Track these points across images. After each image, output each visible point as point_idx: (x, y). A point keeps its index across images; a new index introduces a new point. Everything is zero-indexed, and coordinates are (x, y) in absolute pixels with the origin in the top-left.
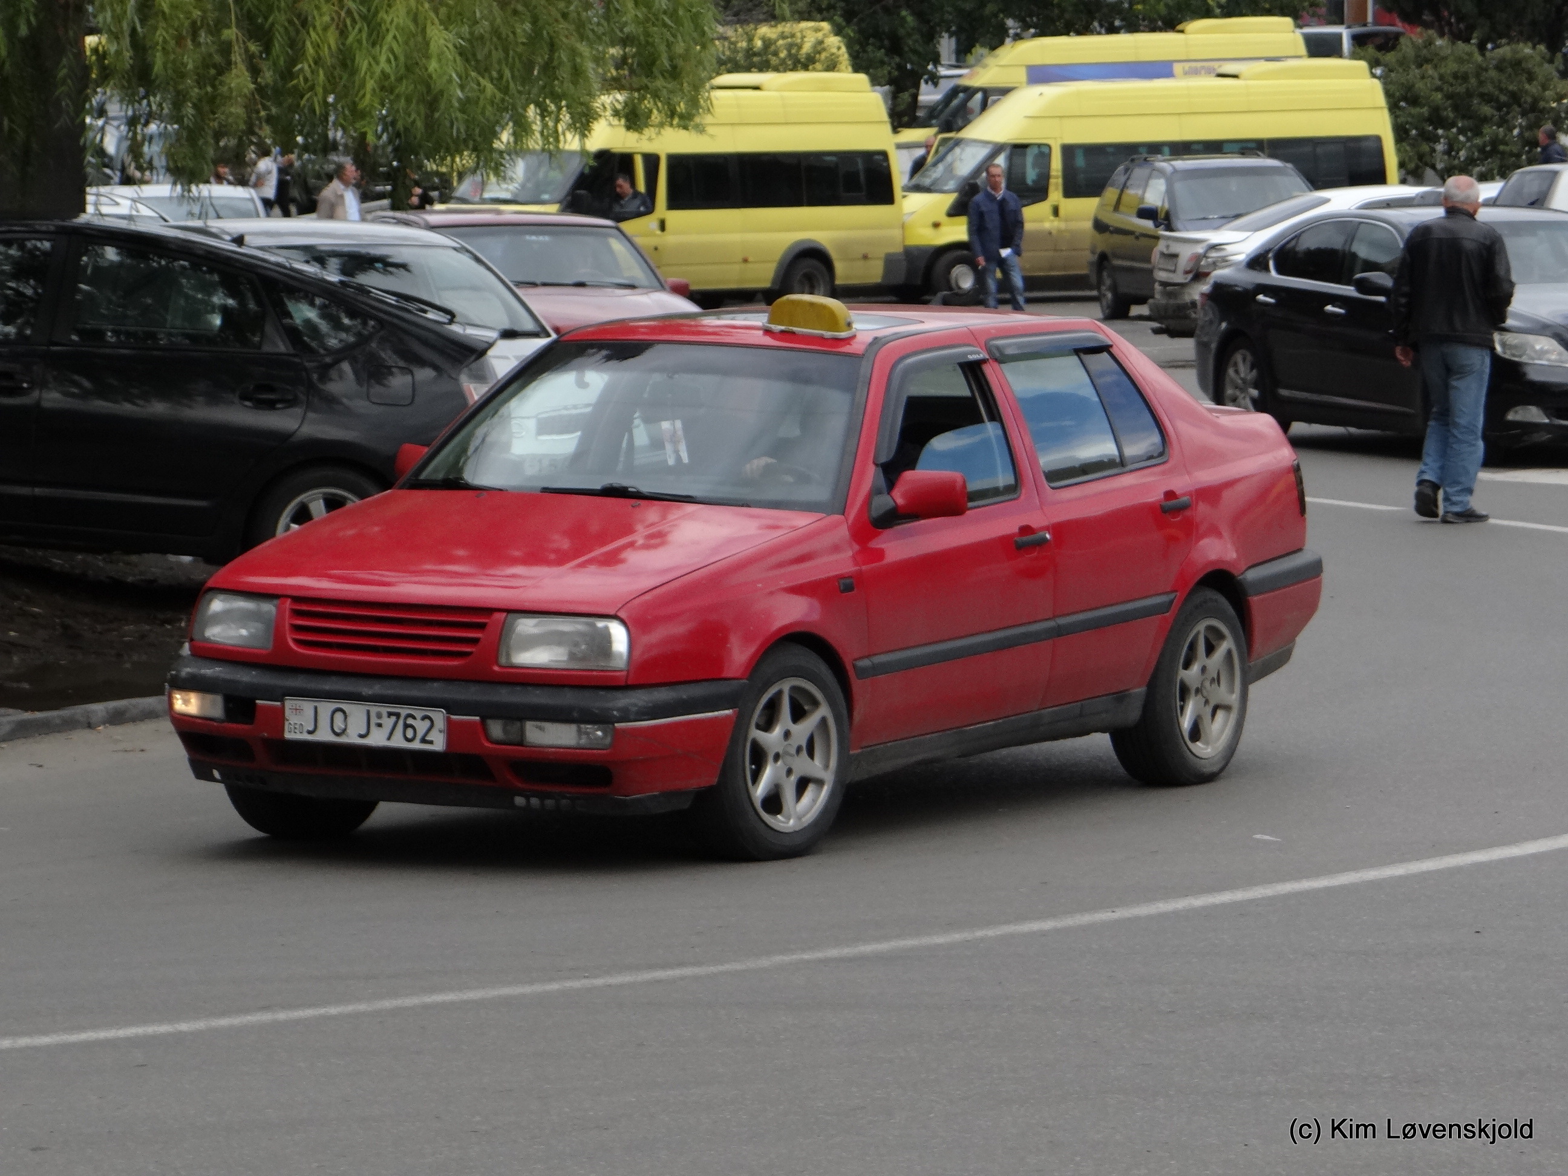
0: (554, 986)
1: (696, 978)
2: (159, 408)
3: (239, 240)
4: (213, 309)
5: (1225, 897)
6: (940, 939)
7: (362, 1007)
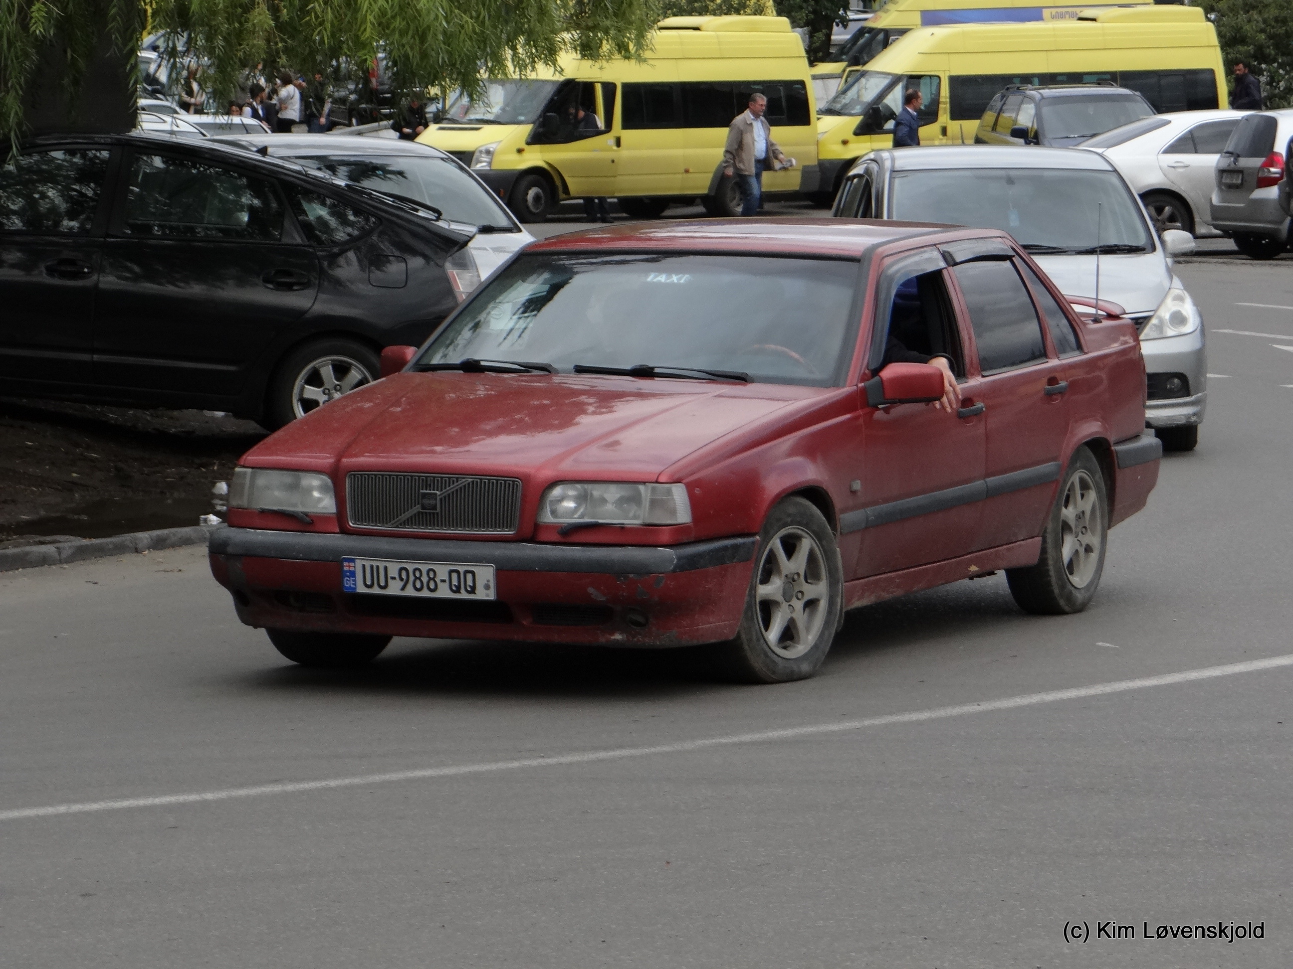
0: (516, 764)
1: (632, 758)
3: (263, 151)
4: (242, 209)
5: (1072, 693)
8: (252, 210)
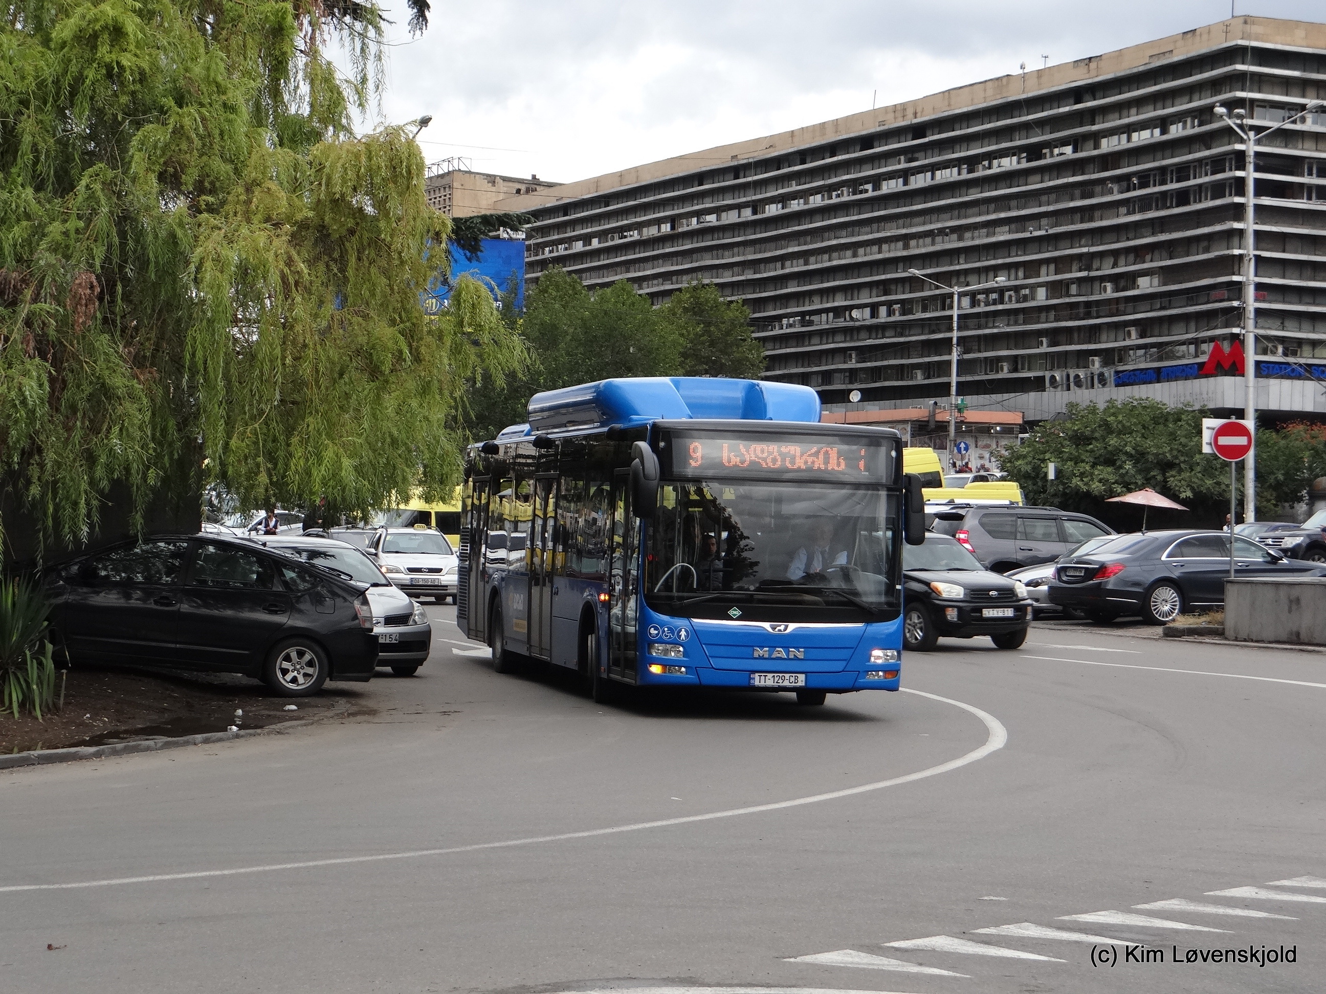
0: (381, 857)
1: (440, 854)
2: (229, 613)
3: (264, 544)
4: (253, 572)
5: (659, 823)
6: (541, 839)
7: (301, 865)
8: (258, 573)
